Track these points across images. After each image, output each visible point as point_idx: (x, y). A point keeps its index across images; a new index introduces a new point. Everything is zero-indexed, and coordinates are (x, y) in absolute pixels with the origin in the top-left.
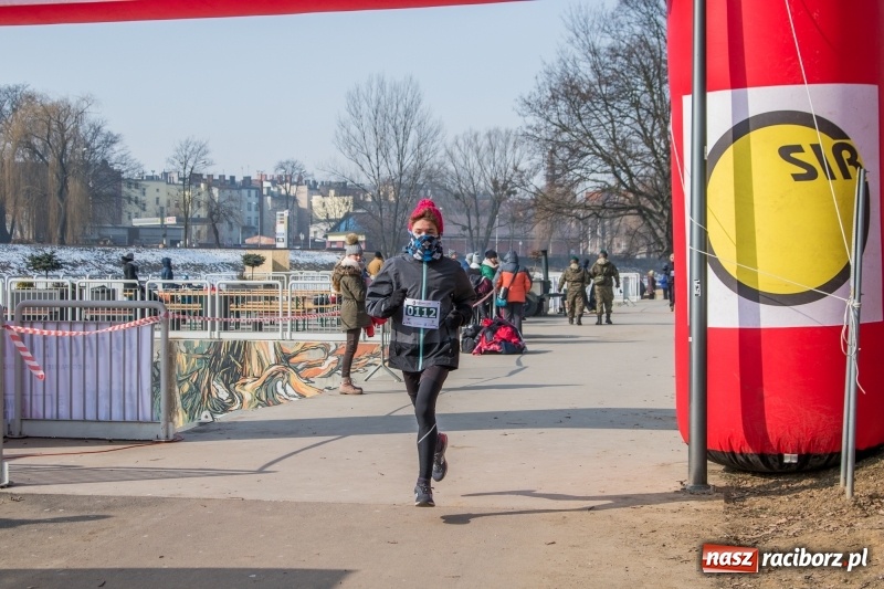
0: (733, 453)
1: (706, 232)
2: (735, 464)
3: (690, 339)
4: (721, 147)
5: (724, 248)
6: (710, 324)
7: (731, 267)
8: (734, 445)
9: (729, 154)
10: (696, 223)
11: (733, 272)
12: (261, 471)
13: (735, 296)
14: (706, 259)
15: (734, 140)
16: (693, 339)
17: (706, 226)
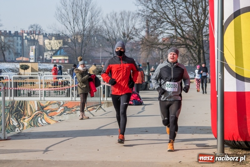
0: (234, 141)
1: (223, 54)
2: (235, 146)
3: (217, 96)
4: (229, 20)
5: (231, 61)
6: (225, 90)
7: (233, 68)
8: (235, 138)
9: (232, 23)
10: (219, 50)
11: (234, 70)
12: (46, 150)
13: (235, 79)
14: (224, 64)
15: (235, 17)
16: (219, 96)
17: (223, 51)
